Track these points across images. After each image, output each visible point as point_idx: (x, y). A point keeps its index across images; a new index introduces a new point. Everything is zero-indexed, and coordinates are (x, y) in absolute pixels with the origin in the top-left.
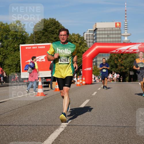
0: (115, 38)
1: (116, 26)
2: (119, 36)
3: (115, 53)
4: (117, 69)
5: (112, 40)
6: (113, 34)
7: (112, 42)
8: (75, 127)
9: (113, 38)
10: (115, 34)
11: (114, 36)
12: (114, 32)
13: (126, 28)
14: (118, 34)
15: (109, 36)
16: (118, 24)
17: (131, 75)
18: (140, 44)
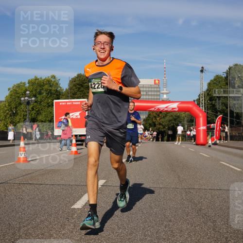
0: (154, 95)
1: (155, 83)
2: (158, 93)
3: (154, 111)
4: (155, 128)
5: (150, 97)
6: (151, 91)
7: (150, 100)
8: (109, 187)
9: (151, 95)
10: (154, 91)
11: (153, 93)
12: (153, 89)
13: (166, 86)
14: (157, 91)
15: (148, 93)
16: (157, 82)
17: (170, 135)
18: (178, 103)
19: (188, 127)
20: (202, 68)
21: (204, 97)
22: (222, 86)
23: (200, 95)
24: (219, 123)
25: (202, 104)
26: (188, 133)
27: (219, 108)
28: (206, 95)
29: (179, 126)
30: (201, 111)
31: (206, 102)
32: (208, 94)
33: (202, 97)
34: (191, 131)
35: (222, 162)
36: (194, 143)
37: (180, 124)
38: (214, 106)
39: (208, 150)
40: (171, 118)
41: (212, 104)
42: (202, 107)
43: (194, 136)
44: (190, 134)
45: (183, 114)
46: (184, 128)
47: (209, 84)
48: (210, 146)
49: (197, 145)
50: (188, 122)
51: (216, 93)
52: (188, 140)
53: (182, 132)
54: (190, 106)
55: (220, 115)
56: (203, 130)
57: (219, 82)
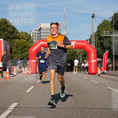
8: (21, 109)
17: (68, 66)
18: (75, 42)
19: (82, 60)
20: (93, 14)
21: (95, 37)
22: (109, 29)
23: (91, 36)
24: (106, 57)
25: (93, 42)
26: (83, 65)
27: (106, 46)
28: (96, 35)
29: (75, 60)
30: (93, 48)
31: (96, 41)
32: (98, 35)
33: (93, 37)
34: (84, 63)
35: (109, 87)
36: (87, 73)
37: (76, 58)
38: (102, 44)
39: (98, 78)
40: (69, 53)
41: (100, 42)
42: (93, 45)
43: (87, 67)
44: (84, 66)
45: (78, 51)
46: (79, 62)
47: (99, 27)
48: (99, 75)
49: (89, 74)
50: (83, 56)
51: (104, 33)
52: (83, 70)
53: (78, 64)
54: (84, 44)
55: (107, 51)
56: (94, 62)
57: (106, 25)
